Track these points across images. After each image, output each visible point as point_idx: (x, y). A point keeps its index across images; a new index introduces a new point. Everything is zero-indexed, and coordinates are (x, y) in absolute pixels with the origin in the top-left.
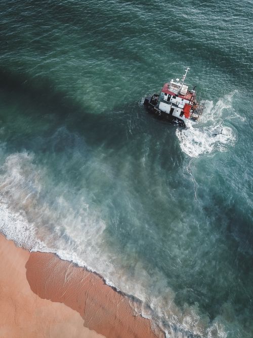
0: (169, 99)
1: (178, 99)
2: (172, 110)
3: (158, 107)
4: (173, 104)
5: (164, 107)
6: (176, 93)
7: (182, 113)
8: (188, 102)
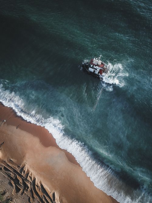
0: (93, 66)
1: (97, 67)
2: (94, 71)
3: (88, 69)
4: (95, 69)
5: (91, 70)
6: (96, 64)
7: (99, 73)
8: (101, 68)
